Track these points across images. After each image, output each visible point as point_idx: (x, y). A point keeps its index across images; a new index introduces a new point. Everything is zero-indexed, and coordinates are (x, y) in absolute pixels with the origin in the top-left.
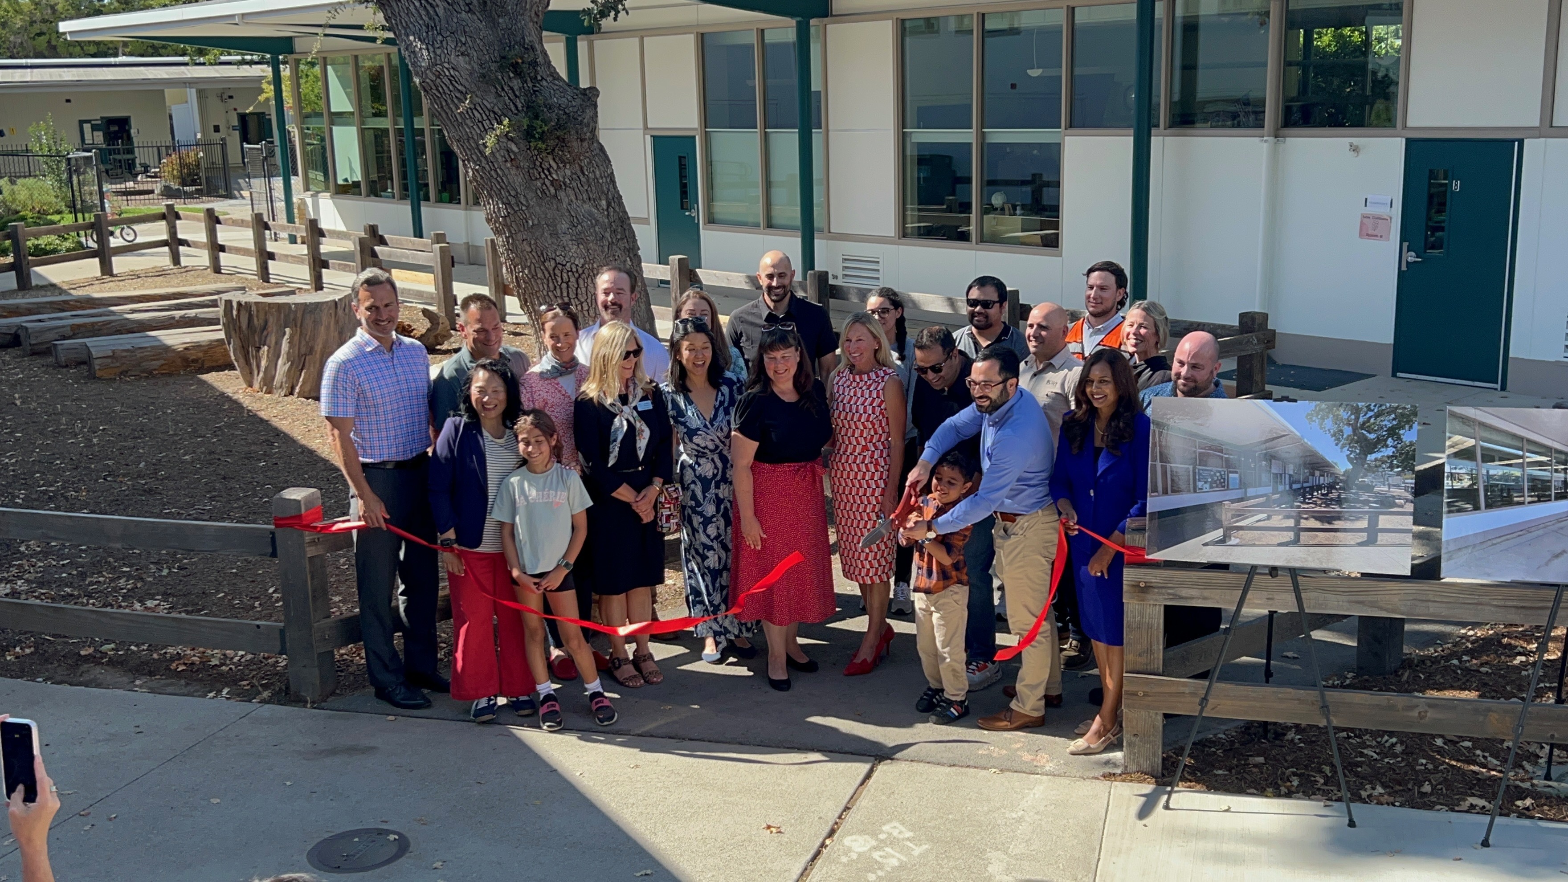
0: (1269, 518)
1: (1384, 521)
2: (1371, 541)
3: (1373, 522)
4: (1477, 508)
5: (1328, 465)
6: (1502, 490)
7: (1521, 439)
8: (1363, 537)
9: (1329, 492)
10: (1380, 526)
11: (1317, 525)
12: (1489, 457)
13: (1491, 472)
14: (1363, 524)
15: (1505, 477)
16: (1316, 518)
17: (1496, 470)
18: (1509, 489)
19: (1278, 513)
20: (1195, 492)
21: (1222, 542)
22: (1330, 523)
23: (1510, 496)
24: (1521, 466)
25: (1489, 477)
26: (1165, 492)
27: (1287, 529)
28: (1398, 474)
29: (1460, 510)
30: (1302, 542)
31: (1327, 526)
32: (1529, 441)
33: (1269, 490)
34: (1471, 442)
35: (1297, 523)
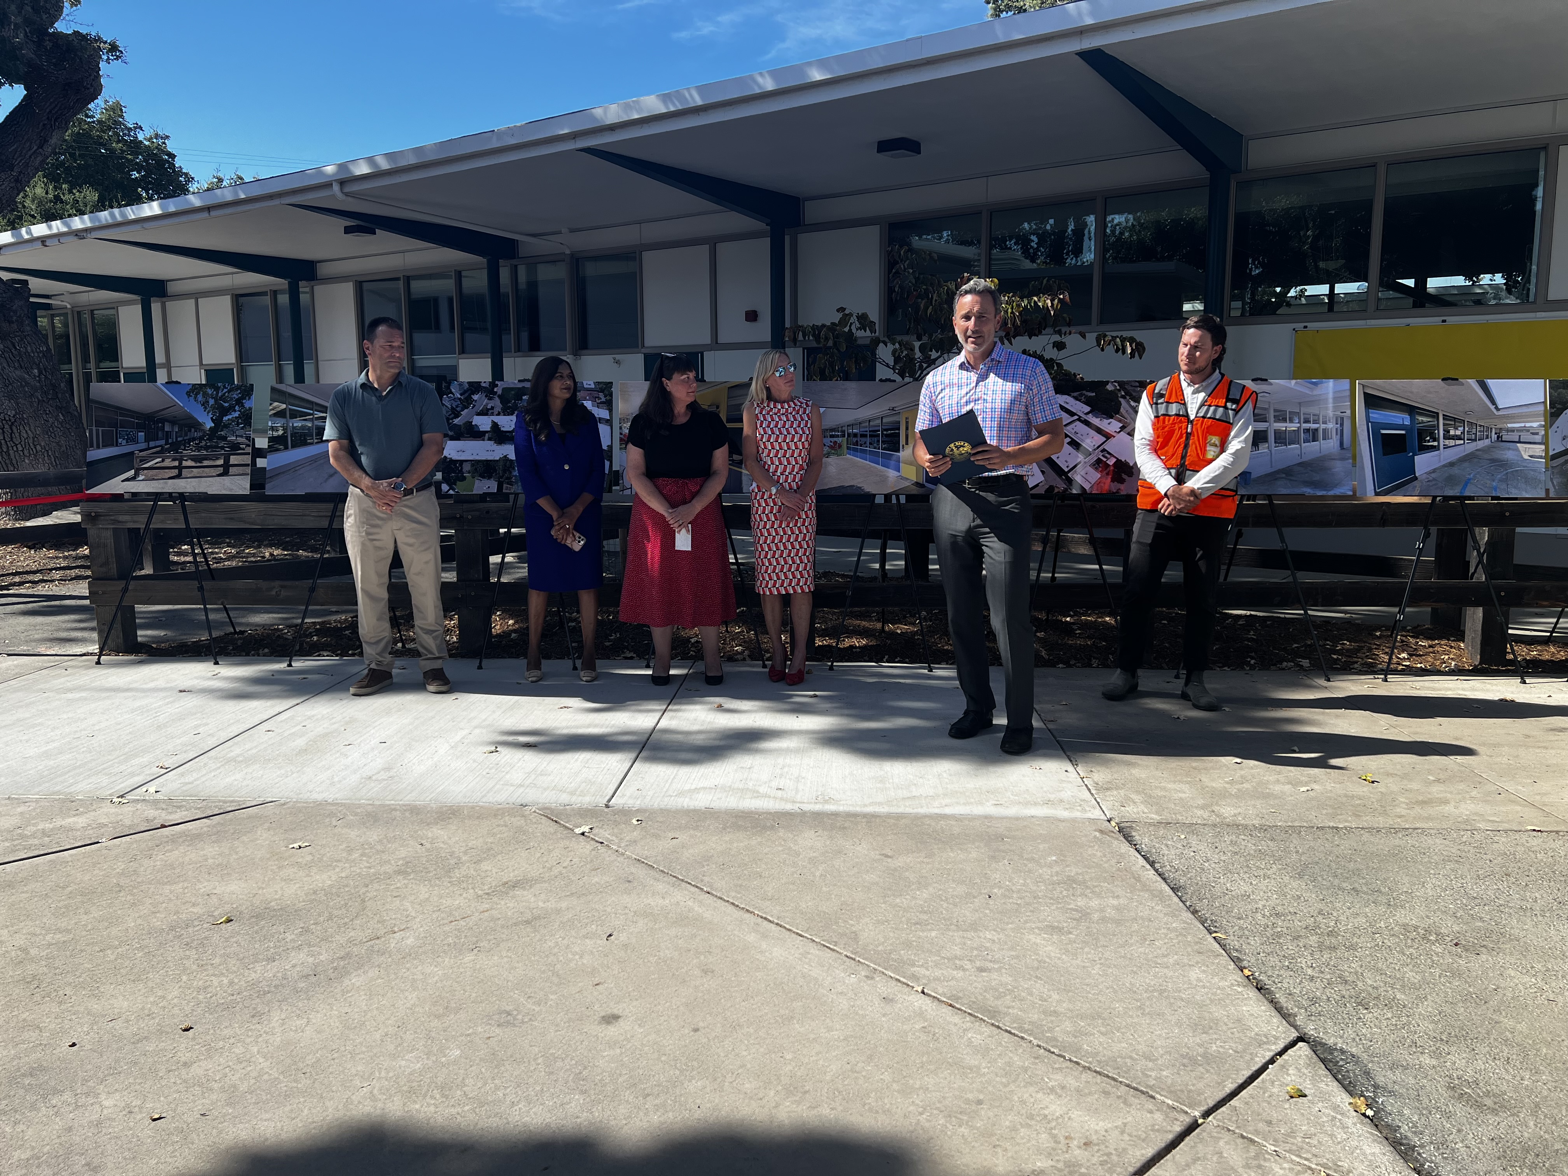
0: (163, 461)
1: (234, 460)
2: (225, 473)
3: (227, 460)
4: (286, 448)
5: (200, 424)
6: (301, 436)
7: (312, 403)
8: (221, 470)
9: (200, 442)
10: (231, 463)
11: (193, 464)
12: (294, 415)
13: (295, 425)
14: (221, 462)
15: (303, 427)
16: (192, 460)
17: (298, 423)
18: (305, 435)
19: (168, 457)
20: (117, 446)
21: (133, 479)
22: (201, 462)
23: (306, 440)
24: (311, 420)
25: (294, 428)
26: (98, 447)
27: (174, 468)
28: (242, 429)
29: (278, 450)
30: (183, 476)
31: (199, 464)
32: (317, 404)
33: (163, 442)
34: (284, 406)
35: (180, 463)
